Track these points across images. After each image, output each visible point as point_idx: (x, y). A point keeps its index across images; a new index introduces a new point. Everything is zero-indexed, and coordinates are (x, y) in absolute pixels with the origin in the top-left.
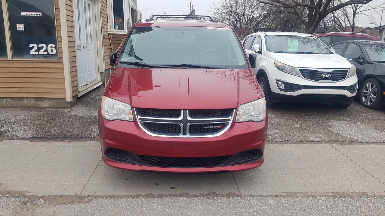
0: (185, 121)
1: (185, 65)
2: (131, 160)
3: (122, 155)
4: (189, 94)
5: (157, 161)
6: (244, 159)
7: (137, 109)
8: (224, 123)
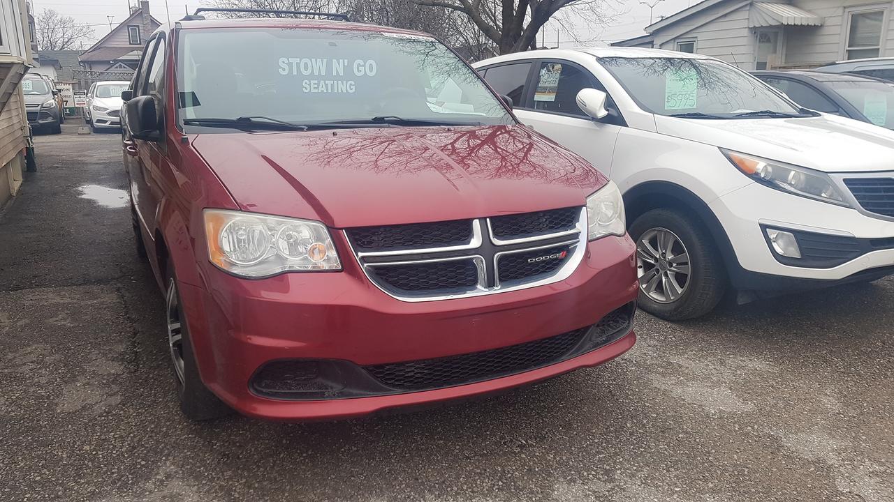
0: (487, 248)
2: (338, 387)
5: (419, 375)
7: (350, 231)
8: (567, 246)
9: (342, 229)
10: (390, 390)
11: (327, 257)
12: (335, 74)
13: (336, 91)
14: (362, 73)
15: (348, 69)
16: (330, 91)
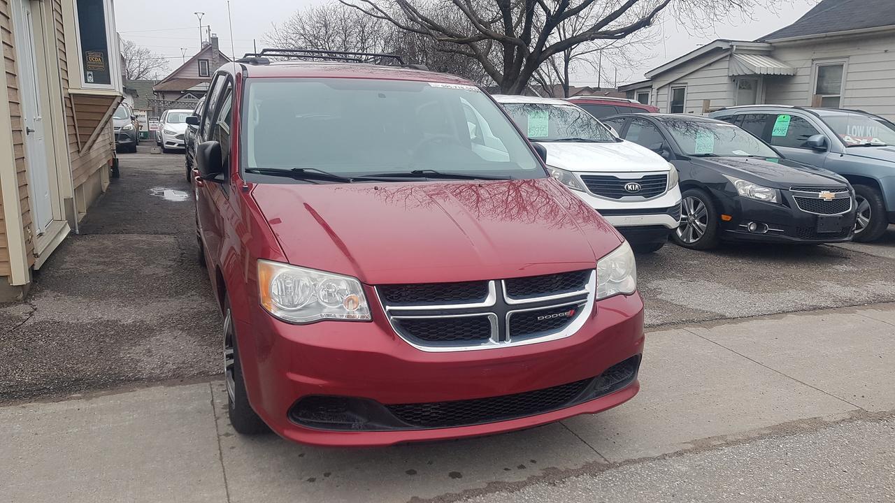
0: (500, 307)
2: (363, 421)
3: (336, 412)
5: (434, 415)
6: (608, 381)
7: (380, 287)
8: (576, 305)
9: (373, 285)
10: (407, 426)
11: (358, 308)
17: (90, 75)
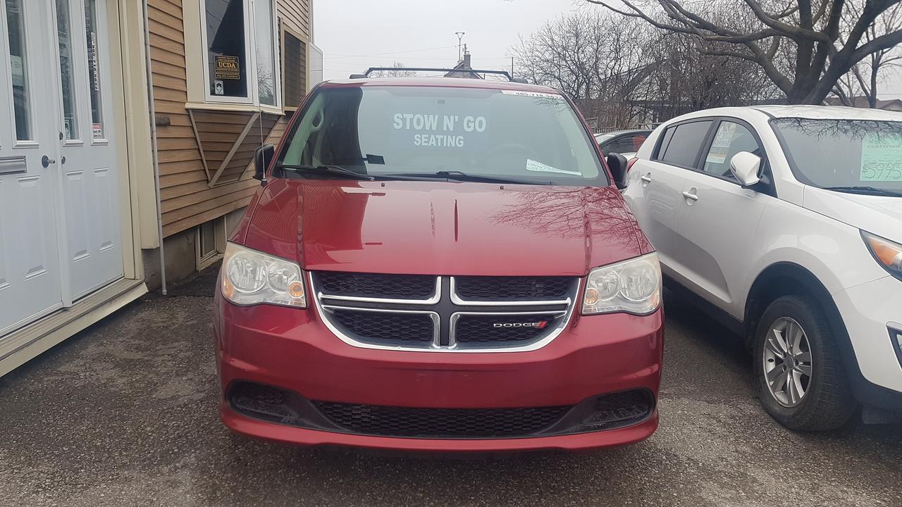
0: (445, 307)
1: (447, 173)
2: (295, 416)
3: (273, 403)
4: (456, 240)
5: (366, 420)
6: (604, 417)
7: (315, 273)
9: (309, 270)
10: (337, 428)
12: (445, 129)
13: (445, 145)
14: (472, 129)
15: (458, 125)
16: (439, 145)
17: (219, 85)
